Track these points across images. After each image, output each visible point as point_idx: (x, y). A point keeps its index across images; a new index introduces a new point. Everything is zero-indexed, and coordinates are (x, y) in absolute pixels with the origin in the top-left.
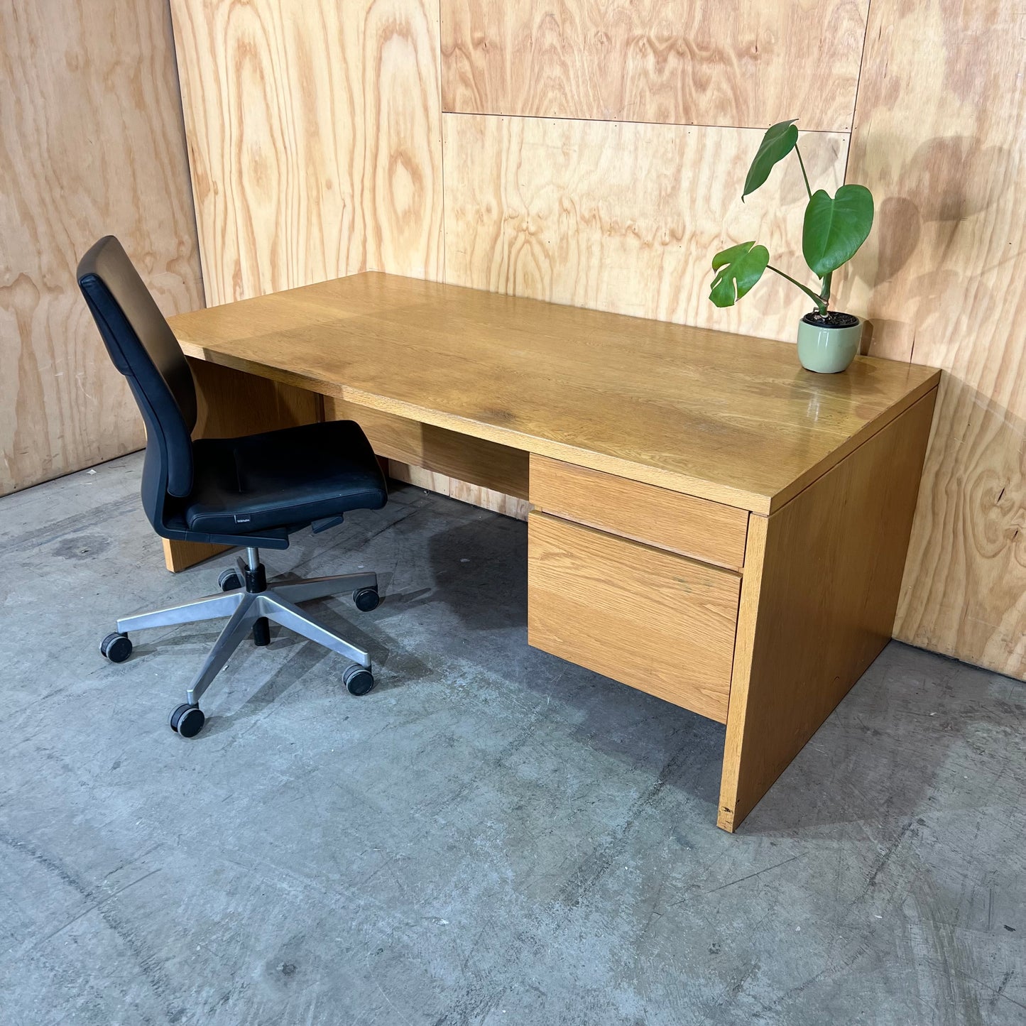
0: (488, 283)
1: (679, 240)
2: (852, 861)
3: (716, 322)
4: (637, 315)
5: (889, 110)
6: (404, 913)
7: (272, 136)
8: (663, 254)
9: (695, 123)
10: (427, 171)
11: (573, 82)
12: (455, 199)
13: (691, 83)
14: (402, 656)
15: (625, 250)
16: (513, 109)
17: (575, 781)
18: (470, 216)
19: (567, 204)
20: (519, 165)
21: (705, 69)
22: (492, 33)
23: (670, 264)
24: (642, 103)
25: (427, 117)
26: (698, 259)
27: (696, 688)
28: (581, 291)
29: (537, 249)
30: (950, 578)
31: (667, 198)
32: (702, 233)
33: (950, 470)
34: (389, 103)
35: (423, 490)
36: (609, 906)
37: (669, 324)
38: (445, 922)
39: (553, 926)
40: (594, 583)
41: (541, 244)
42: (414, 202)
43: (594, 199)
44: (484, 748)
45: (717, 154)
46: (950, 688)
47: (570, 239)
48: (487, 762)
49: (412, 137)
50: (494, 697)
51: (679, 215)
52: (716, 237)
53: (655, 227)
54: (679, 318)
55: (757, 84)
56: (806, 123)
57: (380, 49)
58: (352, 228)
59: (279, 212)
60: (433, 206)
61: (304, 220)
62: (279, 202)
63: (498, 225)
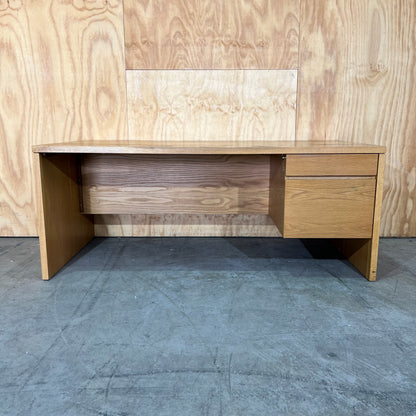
1: (239, 110)
5: (309, 61)
7: (21, 85)
8: (233, 116)
9: (242, 69)
10: (118, 95)
11: (190, 56)
12: (133, 105)
13: (239, 55)
15: (216, 117)
16: (162, 67)
18: (141, 111)
19: (189, 101)
20: (167, 88)
21: (245, 51)
22: (152, 39)
23: (236, 119)
24: (220, 63)
25: (118, 72)
26: (247, 117)
27: (361, 228)
28: (197, 135)
29: (176, 121)
31: (233, 96)
32: (247, 107)
34: (96, 66)
35: (116, 237)
37: (237, 141)
41: (178, 118)
42: (110, 108)
43: (202, 99)
47: (191, 116)
49: (110, 81)
51: (238, 102)
52: (253, 108)
53: (228, 106)
54: (241, 139)
55: (264, 56)
56: (282, 66)
57: (91, 45)
58: (73, 123)
59: (23, 120)
60: (122, 109)
61: (41, 122)
62: (24, 115)
63: (156, 113)
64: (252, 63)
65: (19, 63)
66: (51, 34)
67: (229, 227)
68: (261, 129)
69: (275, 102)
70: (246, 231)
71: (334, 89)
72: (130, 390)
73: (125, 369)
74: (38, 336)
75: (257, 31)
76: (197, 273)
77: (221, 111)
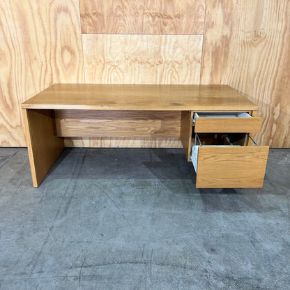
0: (101, 82)
1: (161, 63)
3: (173, 83)
4: (150, 84)
5: (212, 29)
8: (157, 67)
9: (164, 34)
10: (76, 51)
11: (127, 24)
12: (88, 59)
13: (162, 24)
14: (135, 184)
15: (146, 68)
16: (108, 32)
18: (94, 63)
19: (127, 57)
20: (111, 47)
21: (166, 20)
22: (99, 11)
23: (159, 69)
24: (149, 29)
25: (76, 35)
26: (167, 67)
28: (133, 80)
29: (118, 70)
31: (157, 53)
32: (167, 61)
34: (60, 31)
35: (79, 148)
37: (160, 85)
42: (72, 61)
43: (136, 55)
45: (171, 41)
47: (128, 67)
49: (70, 41)
51: (161, 57)
52: (171, 62)
53: (154, 61)
54: (163, 83)
55: (180, 24)
56: (193, 32)
57: (56, 15)
58: (46, 71)
59: (11, 69)
60: (80, 62)
61: (23, 70)
62: (11, 66)
63: (104, 65)
64: (171, 30)
65: (5, 28)
66: (26, 7)
67: (154, 142)
68: (176, 77)
69: (187, 57)
70: (165, 144)
71: (228, 49)
72: (93, 277)
73: (90, 262)
74: (36, 235)
75: (176, 6)
76: (132, 181)
77: (149, 63)
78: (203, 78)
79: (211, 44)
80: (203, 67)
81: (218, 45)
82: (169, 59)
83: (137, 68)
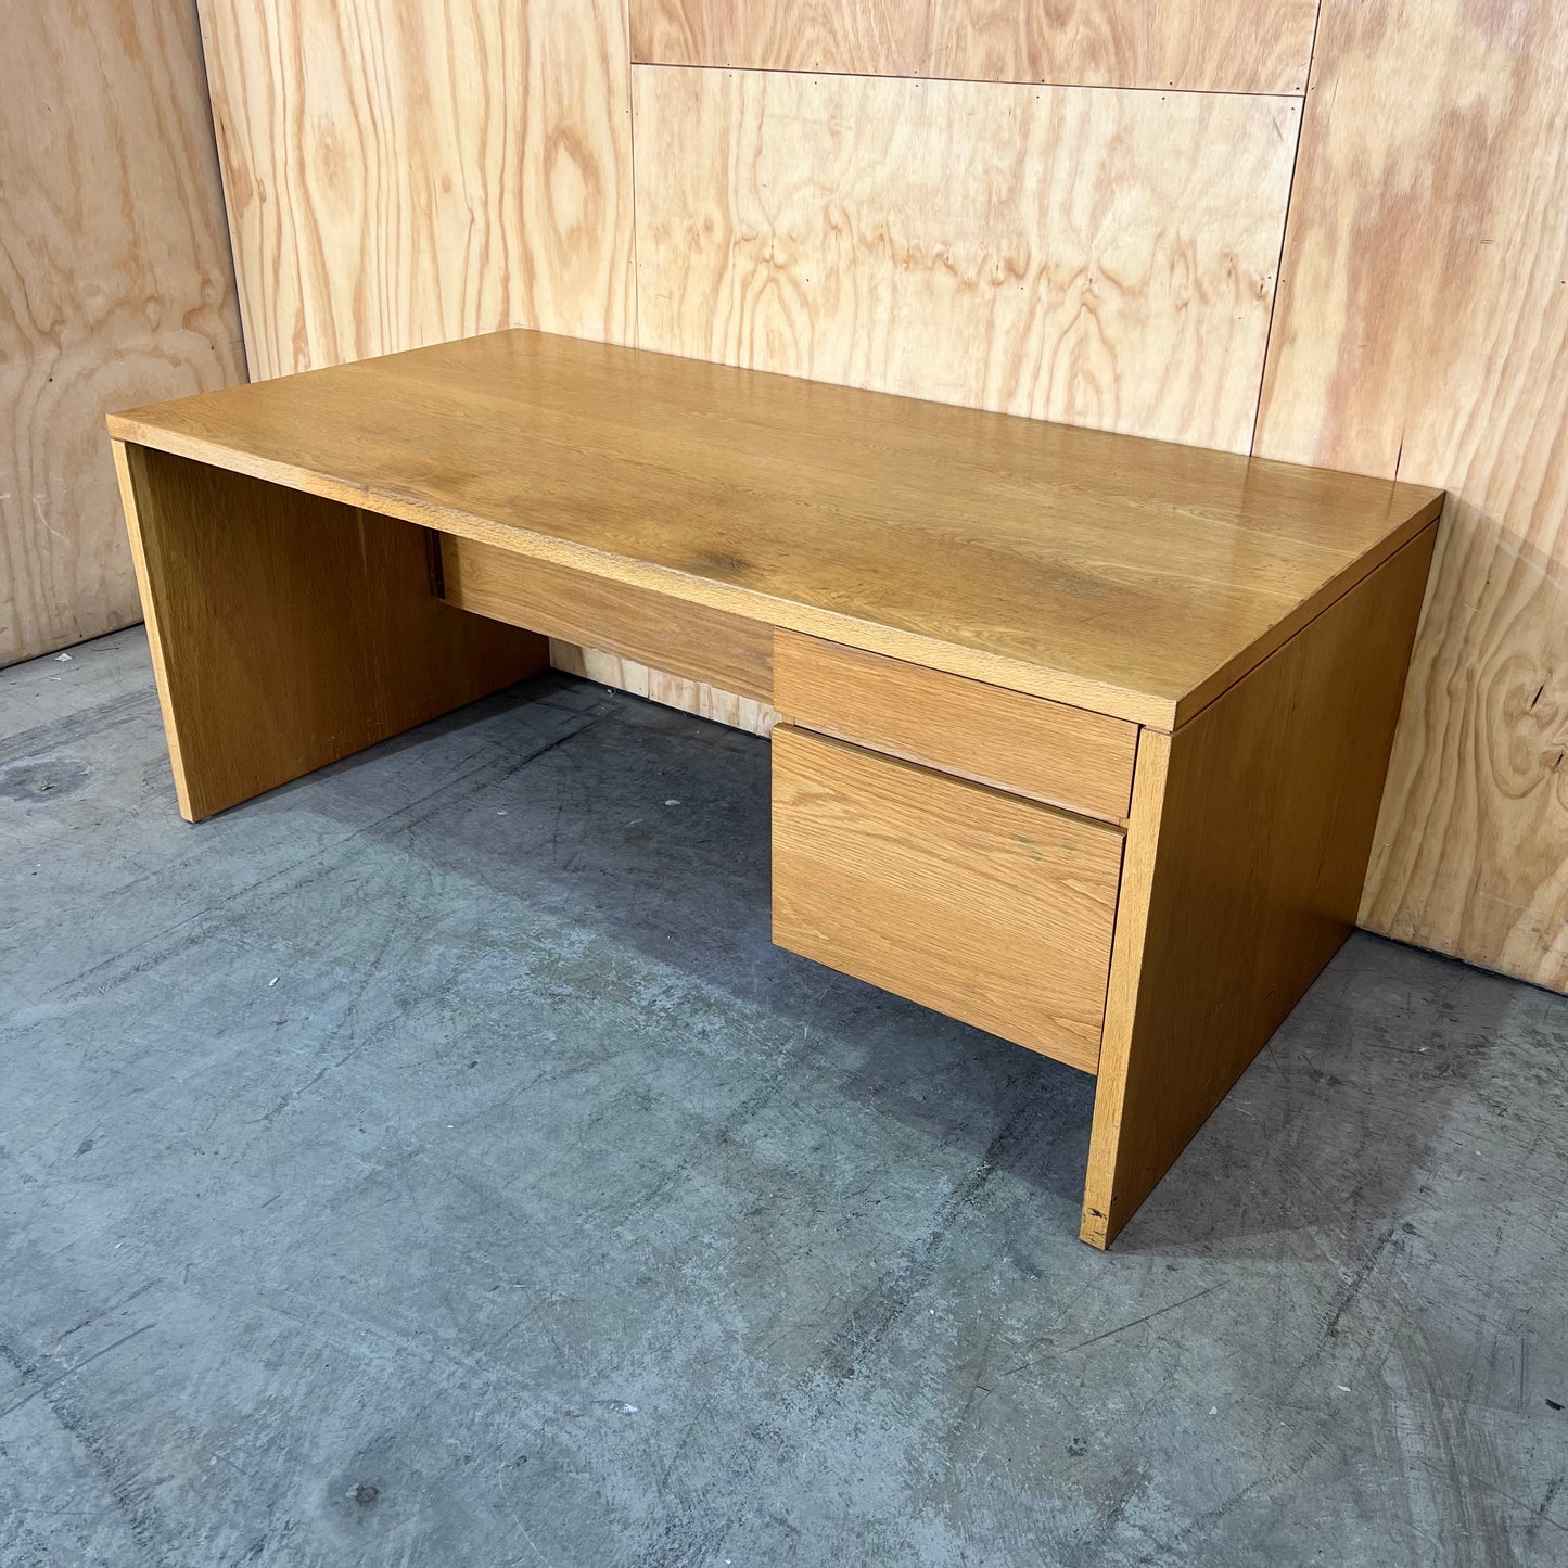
0: (709, 348)
1: (1020, 277)
2: (1299, 1295)
3: (1080, 414)
4: (951, 402)
5: (1369, 57)
6: (563, 1394)
7: (353, 103)
8: (995, 299)
9: (1048, 81)
10: (607, 162)
11: (847, 12)
12: (654, 208)
13: (1042, 12)
14: (567, 960)
15: (931, 294)
16: (748, 57)
17: (849, 1167)
18: (679, 237)
19: (836, 218)
23: (1006, 318)
24: (961, 47)
25: (607, 72)
26: (1052, 308)
27: (1049, 1016)
28: (859, 360)
29: (788, 292)
30: (1451, 831)
31: (1000, 207)
32: (1057, 266)
33: (1455, 657)
34: (543, 47)
35: (605, 687)
36: (903, 1376)
37: (1003, 417)
38: (631, 1408)
39: (812, 1412)
40: (880, 843)
41: (795, 283)
42: (586, 215)
43: (882, 209)
44: (699, 1111)
46: (1449, 1007)
47: (841, 276)
48: (704, 1136)
49: (583, 105)
50: (717, 1026)
51: (1020, 234)
52: (1081, 272)
53: (981, 254)
54: (1019, 408)
55: (1150, 14)
56: (1231, 78)
58: (485, 257)
59: (365, 230)
60: (618, 221)
61: (406, 244)
62: (366, 214)
63: (724, 251)
68: (1105, 378)
76: (577, 943)
78: (1274, 409)
79: (1357, 168)
80: (1278, 337)
81: (1403, 182)
82: (1069, 255)
83: (884, 292)
